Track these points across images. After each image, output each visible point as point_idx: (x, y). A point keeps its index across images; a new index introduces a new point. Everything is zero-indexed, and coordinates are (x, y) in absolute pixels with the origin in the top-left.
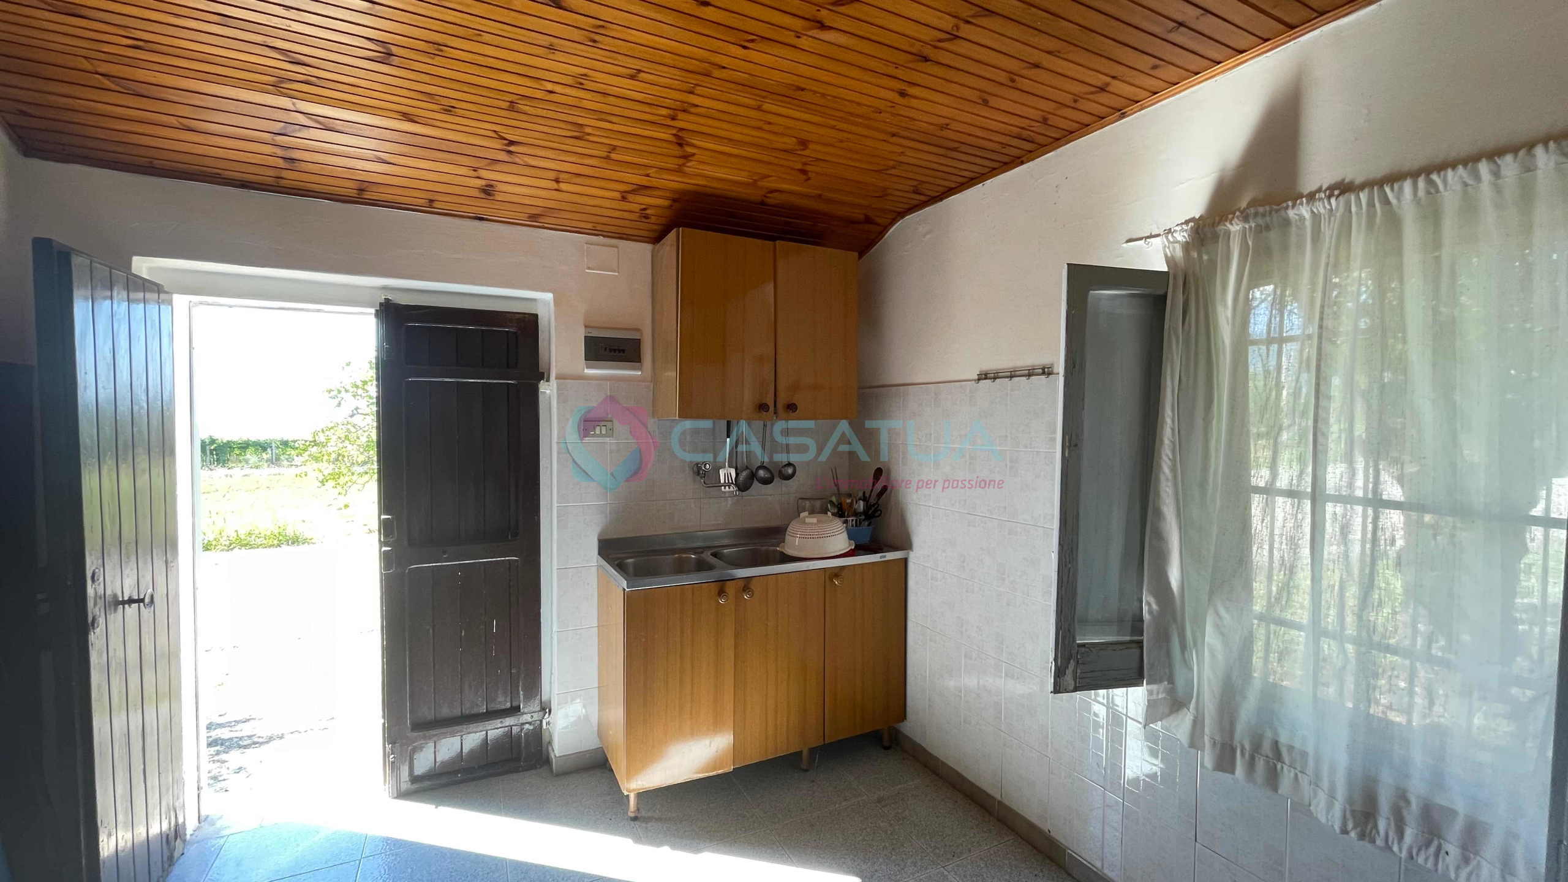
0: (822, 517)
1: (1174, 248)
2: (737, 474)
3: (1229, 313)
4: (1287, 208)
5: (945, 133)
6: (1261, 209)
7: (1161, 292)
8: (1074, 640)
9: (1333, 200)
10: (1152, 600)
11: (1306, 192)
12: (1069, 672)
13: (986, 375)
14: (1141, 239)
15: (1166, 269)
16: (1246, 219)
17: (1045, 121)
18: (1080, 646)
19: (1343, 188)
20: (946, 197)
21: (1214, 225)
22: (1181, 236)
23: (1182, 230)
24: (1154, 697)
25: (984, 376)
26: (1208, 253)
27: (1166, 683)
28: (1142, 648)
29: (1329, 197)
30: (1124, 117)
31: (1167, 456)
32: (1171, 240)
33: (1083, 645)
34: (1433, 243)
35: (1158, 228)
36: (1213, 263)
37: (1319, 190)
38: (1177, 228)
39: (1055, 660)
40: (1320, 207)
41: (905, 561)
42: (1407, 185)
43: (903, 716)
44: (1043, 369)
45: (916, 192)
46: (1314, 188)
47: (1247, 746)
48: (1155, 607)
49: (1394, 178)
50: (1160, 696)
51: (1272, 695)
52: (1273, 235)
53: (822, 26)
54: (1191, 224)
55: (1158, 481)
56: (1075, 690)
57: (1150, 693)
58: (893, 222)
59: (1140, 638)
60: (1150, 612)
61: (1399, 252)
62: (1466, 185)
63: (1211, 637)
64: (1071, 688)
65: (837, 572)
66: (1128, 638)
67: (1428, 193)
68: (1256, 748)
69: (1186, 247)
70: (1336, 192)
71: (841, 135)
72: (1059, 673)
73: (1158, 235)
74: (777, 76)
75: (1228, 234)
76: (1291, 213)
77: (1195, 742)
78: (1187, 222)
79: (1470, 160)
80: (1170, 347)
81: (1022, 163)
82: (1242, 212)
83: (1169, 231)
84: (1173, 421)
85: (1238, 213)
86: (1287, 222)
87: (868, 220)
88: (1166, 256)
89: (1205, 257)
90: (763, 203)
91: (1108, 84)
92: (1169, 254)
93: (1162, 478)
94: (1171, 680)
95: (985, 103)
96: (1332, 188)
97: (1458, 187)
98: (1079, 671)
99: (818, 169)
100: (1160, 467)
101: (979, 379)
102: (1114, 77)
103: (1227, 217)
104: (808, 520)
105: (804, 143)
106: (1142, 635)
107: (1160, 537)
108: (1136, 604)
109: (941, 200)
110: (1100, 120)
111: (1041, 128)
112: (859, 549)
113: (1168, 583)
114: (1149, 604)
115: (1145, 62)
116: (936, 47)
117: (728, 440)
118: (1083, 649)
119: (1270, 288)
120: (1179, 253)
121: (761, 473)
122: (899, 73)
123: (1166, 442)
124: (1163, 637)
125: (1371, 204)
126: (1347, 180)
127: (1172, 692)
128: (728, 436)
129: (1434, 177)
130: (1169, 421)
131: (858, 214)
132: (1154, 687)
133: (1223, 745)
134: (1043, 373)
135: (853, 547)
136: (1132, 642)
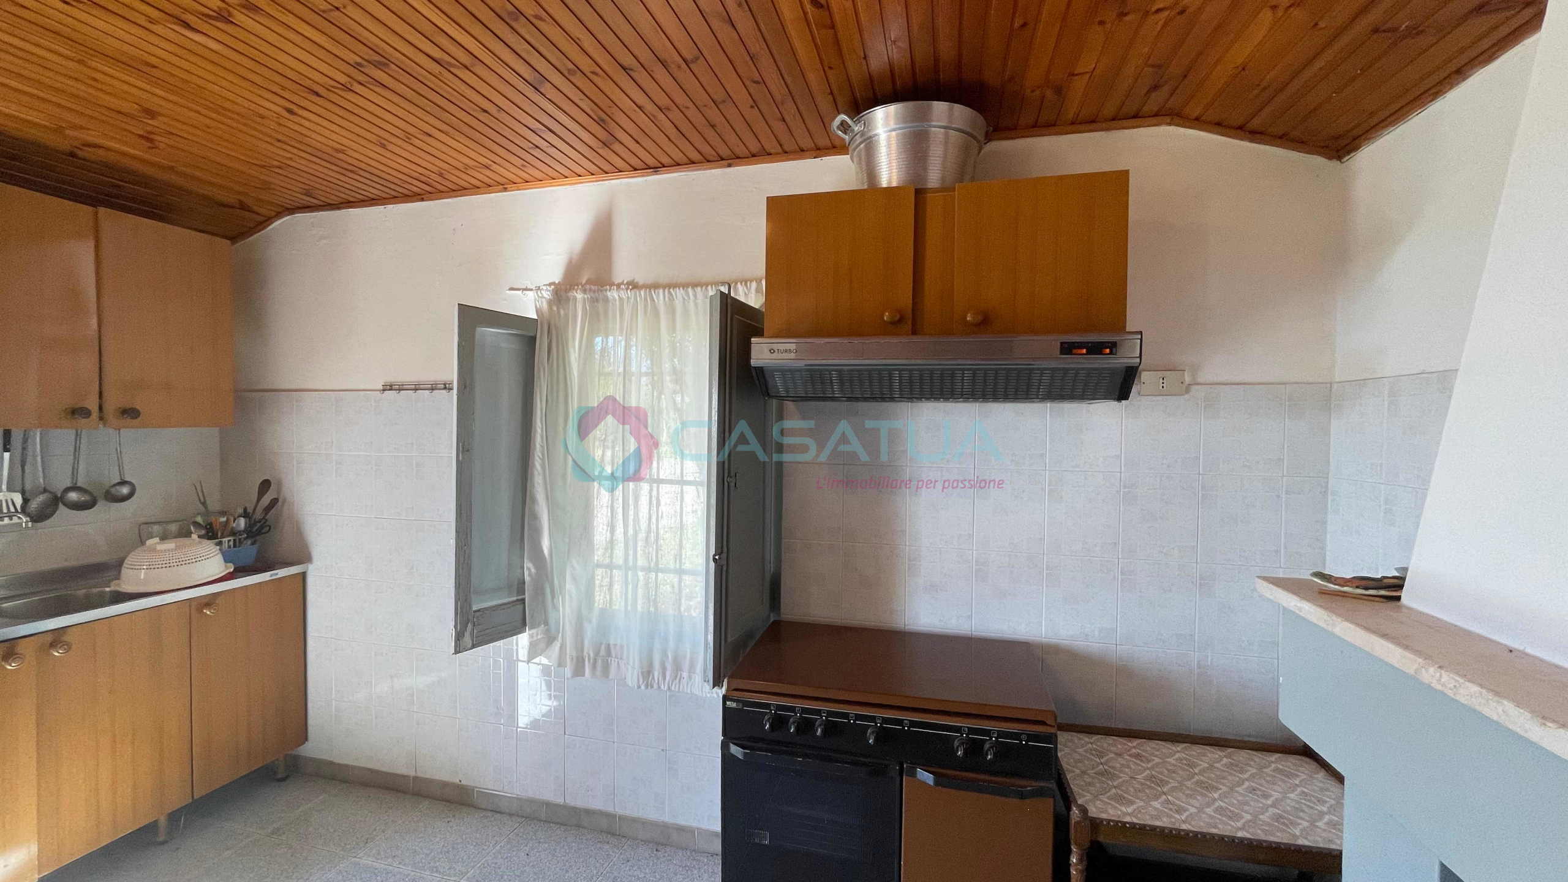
0: (186, 541)
1: (542, 302)
2: (26, 501)
3: (577, 355)
4: (606, 290)
6: (593, 287)
7: (532, 334)
8: (470, 607)
9: (629, 291)
10: (530, 565)
11: (616, 283)
12: (467, 634)
13: (391, 386)
14: (518, 289)
15: (535, 317)
16: (584, 291)
18: (475, 612)
19: (633, 285)
20: (344, 208)
21: (566, 291)
22: (547, 294)
23: (547, 290)
24: (535, 639)
25: (389, 387)
26: (564, 309)
27: (543, 626)
28: (524, 603)
29: (627, 289)
30: (505, 191)
31: (539, 456)
32: (540, 295)
33: (478, 611)
34: (673, 328)
35: (532, 284)
36: (566, 315)
37: (622, 283)
38: (545, 288)
39: (455, 627)
40: (623, 294)
41: (303, 576)
42: (661, 291)
44: (445, 384)
46: (620, 281)
47: (592, 655)
48: (533, 570)
49: (655, 286)
50: (539, 637)
51: (606, 614)
52: (600, 306)
54: (553, 287)
55: (532, 474)
56: (473, 646)
57: (531, 636)
59: (523, 597)
60: (530, 575)
61: (659, 329)
62: (684, 299)
63: (569, 586)
64: (470, 645)
65: (209, 601)
66: (515, 599)
67: (669, 299)
68: (597, 654)
69: (550, 303)
70: (630, 287)
72: (459, 637)
73: (531, 290)
75: (575, 299)
76: (609, 294)
77: (561, 664)
78: (550, 285)
79: (685, 286)
80: (539, 378)
81: (423, 200)
82: (582, 286)
83: (538, 289)
84: (542, 431)
85: (580, 287)
86: (606, 300)
88: (536, 307)
89: (562, 312)
90: (72, 155)
91: (490, 165)
92: (538, 306)
93: (536, 473)
94: (546, 623)
96: (628, 284)
97: (681, 299)
98: (475, 631)
99: (167, 141)
100: (534, 465)
101: (384, 390)
102: (495, 163)
103: (574, 289)
104: (159, 547)
105: (151, 114)
106: (524, 594)
107: (535, 517)
108: (519, 571)
109: (339, 208)
110: (488, 187)
111: (439, 179)
112: (240, 571)
113: (542, 551)
114: (529, 569)
115: (518, 162)
116: (328, 90)
117: (7, 455)
118: (478, 614)
119: (601, 338)
120: (545, 306)
121: (73, 496)
122: (286, 95)
123: (538, 446)
124: (539, 591)
125: (646, 299)
126: (636, 281)
127: (548, 631)
128: (6, 450)
129: (671, 290)
130: (539, 431)
132: (534, 631)
133: (577, 658)
134: (445, 388)
135: (232, 570)
136: (518, 600)
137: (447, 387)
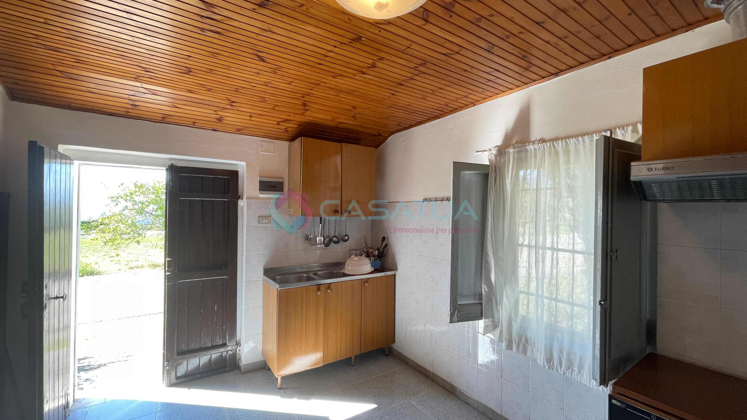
0: (360, 257)
1: (492, 156)
2: (324, 240)
3: (510, 181)
4: (526, 145)
5: (409, 107)
6: (519, 145)
7: (487, 172)
8: (457, 303)
9: (540, 144)
10: (485, 287)
11: (532, 141)
12: (455, 315)
13: (426, 199)
14: (481, 151)
15: (489, 164)
16: (514, 148)
17: (447, 105)
18: (459, 305)
19: (543, 141)
20: (411, 128)
21: (504, 149)
22: (494, 152)
23: (494, 150)
24: (487, 324)
25: (425, 200)
26: (503, 158)
27: (491, 318)
28: (482, 305)
29: (539, 143)
30: (475, 106)
31: (489, 233)
32: (491, 153)
33: (461, 305)
34: (568, 162)
35: (487, 148)
36: (505, 162)
37: (536, 140)
38: (493, 149)
39: (450, 310)
40: (536, 146)
41: (395, 275)
42: (560, 142)
43: (394, 341)
44: (447, 198)
45: (399, 125)
46: (534, 140)
47: (517, 340)
48: (486, 289)
49: (556, 139)
50: (489, 323)
51: (525, 319)
52: (523, 154)
53: (364, 73)
54: (497, 148)
55: (486, 242)
56: (458, 322)
57: (485, 322)
58: (390, 135)
60: (485, 291)
61: (558, 163)
62: (576, 144)
63: (505, 301)
64: (456, 321)
65: (366, 281)
66: (478, 302)
67: (566, 145)
68: (520, 339)
69: (496, 156)
70: (541, 142)
71: (369, 106)
72: (452, 315)
73: (487, 151)
74: (346, 87)
75: (509, 152)
76: (528, 147)
77: (500, 340)
78: (496, 147)
79: (576, 136)
80: (490, 193)
81: (439, 118)
82: (513, 145)
83: (490, 150)
84: (491, 220)
85: (512, 146)
86: (526, 151)
87: (380, 135)
88: (489, 158)
89: (502, 160)
90: (337, 127)
91: (467, 95)
92: (490, 158)
93: (488, 241)
94: (493, 317)
95: (424, 99)
96: (539, 140)
97: (574, 144)
98: (459, 315)
99: (359, 116)
100: (487, 237)
101: (423, 201)
102: (469, 94)
103: (509, 147)
104: (354, 259)
105: (355, 108)
106: (482, 301)
107: (488, 263)
108: (480, 288)
109: (409, 129)
110: (466, 106)
111: (446, 107)
112: (376, 271)
113: (491, 280)
114: (484, 288)
115: (480, 90)
116: (405, 82)
117: (321, 225)
118: (460, 306)
119: (523, 171)
120: (493, 158)
121: (335, 239)
122: (392, 88)
123: (489, 227)
124: (490, 300)
125: (550, 147)
126: (544, 138)
127: (493, 322)
128: (320, 223)
129: (567, 140)
130: (490, 220)
131: (375, 133)
132: (486, 320)
133: (509, 340)
134: (447, 200)
135: (373, 270)
136: (479, 303)
137: (448, 199)
